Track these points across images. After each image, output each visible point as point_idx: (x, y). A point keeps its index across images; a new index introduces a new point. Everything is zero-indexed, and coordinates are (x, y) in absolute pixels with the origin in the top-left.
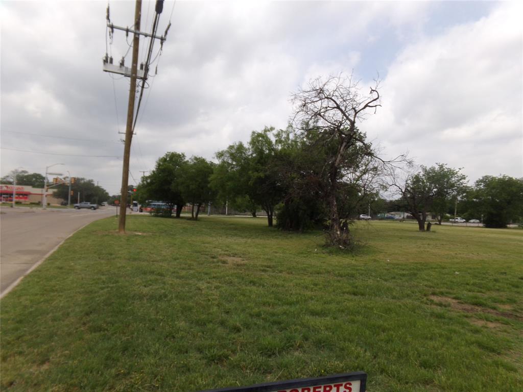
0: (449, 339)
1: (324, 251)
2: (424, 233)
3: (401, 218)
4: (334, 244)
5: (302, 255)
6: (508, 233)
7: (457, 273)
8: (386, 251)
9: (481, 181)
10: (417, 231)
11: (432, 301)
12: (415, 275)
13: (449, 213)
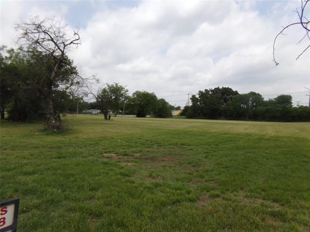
0: (107, 174)
1: (42, 134)
2: (107, 121)
3: (96, 113)
4: (50, 129)
5: (26, 137)
6: (146, 120)
7: (119, 140)
8: (83, 132)
9: (135, 93)
10: (103, 120)
11: (104, 157)
12: (98, 143)
13: (121, 110)
